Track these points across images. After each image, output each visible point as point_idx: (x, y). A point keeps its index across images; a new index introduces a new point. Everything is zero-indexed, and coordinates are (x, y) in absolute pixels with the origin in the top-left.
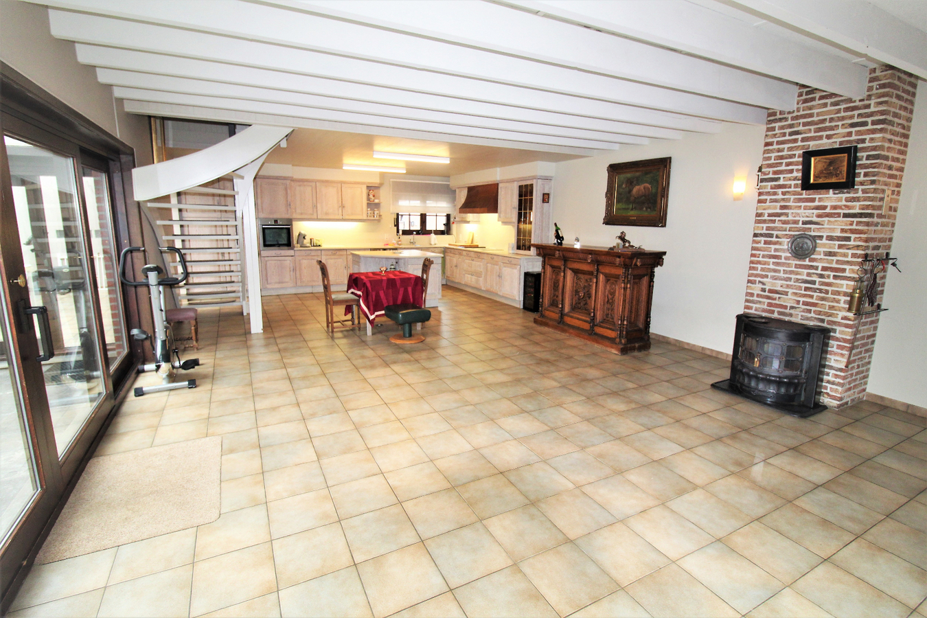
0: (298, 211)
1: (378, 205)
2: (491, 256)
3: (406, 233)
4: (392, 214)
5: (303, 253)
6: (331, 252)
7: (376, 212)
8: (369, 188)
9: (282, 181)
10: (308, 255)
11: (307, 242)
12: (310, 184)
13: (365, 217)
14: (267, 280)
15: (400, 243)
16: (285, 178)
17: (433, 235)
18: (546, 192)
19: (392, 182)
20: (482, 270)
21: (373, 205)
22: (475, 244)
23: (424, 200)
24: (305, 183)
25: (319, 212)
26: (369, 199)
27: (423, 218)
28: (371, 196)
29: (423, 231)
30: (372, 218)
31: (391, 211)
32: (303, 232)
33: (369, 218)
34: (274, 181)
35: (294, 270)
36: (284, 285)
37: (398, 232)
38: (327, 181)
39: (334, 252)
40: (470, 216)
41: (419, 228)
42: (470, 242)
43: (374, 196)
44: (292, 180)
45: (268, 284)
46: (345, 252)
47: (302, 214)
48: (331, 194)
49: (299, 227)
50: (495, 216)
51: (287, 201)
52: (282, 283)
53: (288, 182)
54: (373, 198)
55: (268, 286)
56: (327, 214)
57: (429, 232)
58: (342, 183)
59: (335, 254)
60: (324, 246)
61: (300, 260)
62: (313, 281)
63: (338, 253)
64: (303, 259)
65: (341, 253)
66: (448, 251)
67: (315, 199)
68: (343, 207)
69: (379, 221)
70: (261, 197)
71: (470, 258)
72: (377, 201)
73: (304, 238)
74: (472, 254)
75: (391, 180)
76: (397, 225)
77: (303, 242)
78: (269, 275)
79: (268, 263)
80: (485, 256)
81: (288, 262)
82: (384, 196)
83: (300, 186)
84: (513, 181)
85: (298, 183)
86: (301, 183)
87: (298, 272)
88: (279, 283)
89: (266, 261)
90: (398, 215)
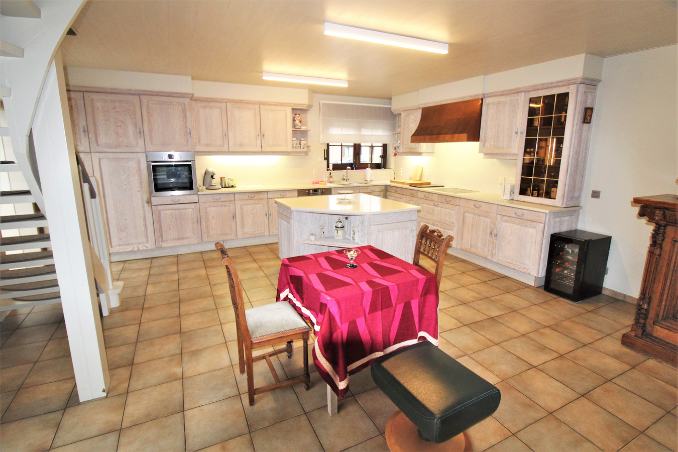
0: (203, 142)
1: (304, 133)
2: (473, 203)
3: (337, 167)
4: (322, 144)
5: (210, 198)
6: (247, 195)
7: (303, 143)
8: (296, 111)
9: (178, 100)
10: (217, 201)
11: (216, 181)
12: (219, 105)
13: (290, 149)
14: (161, 236)
15: (331, 180)
16: (182, 95)
17: (369, 170)
18: (589, 105)
19: (323, 104)
20: (454, 221)
21: (299, 134)
22: (425, 180)
23: (359, 127)
24: (212, 104)
25: (231, 143)
26: (294, 126)
27: (357, 149)
28: (297, 122)
29: (357, 165)
30: (299, 150)
31: (321, 141)
32: (211, 170)
33: (295, 150)
34: (166, 99)
35: (199, 221)
36: (185, 242)
37: (328, 166)
38: (241, 102)
39: (251, 196)
40: (424, 146)
41: (352, 162)
42: (418, 178)
43: (301, 122)
44: (192, 98)
45: (162, 241)
46: (265, 196)
47: (208, 145)
48: (245, 120)
49: (205, 164)
50: (475, 145)
51: (186, 127)
52: (182, 239)
53: (187, 101)
54: (300, 124)
55: (164, 245)
56: (241, 145)
57: (364, 166)
58: (261, 104)
59: (251, 199)
60: (239, 188)
61: (206, 208)
62: (226, 234)
63: (257, 196)
64: (210, 206)
65: (261, 196)
66: (390, 189)
67: (225, 125)
68: (262, 136)
69: (306, 153)
70: (149, 122)
71: (432, 203)
72: (303, 128)
73: (212, 177)
74: (435, 197)
75: (321, 102)
76: (327, 158)
77: (211, 182)
78: (163, 229)
79: (162, 213)
80: (462, 203)
81: (190, 210)
82: (312, 122)
83: (204, 107)
84: (517, 92)
85: (202, 104)
86: (206, 104)
87: (203, 223)
88: (179, 239)
89: (159, 211)
90: (328, 145)
